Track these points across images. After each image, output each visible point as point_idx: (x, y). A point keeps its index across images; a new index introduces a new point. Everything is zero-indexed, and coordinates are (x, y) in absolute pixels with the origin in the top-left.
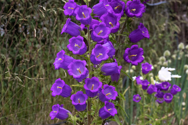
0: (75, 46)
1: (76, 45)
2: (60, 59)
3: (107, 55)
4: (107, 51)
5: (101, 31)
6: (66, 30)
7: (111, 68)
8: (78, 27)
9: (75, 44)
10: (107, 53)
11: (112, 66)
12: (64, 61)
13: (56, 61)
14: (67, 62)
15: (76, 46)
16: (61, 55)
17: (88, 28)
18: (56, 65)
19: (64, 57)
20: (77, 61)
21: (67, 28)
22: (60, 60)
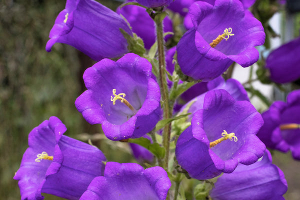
0: (114, 100)
1: (116, 97)
2: (43, 156)
3: (253, 138)
4: (255, 118)
5: (228, 32)
6: (68, 32)
7: (255, 187)
8: (114, 18)
9: (114, 91)
10: (255, 128)
11: (258, 179)
12: (63, 163)
13: (28, 165)
14: (73, 169)
15: (118, 101)
16: (45, 138)
17: (159, 25)
18: (26, 179)
19: (61, 147)
20: (124, 172)
21: (71, 24)
22: (43, 160)
